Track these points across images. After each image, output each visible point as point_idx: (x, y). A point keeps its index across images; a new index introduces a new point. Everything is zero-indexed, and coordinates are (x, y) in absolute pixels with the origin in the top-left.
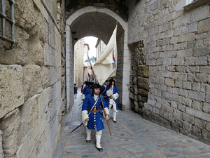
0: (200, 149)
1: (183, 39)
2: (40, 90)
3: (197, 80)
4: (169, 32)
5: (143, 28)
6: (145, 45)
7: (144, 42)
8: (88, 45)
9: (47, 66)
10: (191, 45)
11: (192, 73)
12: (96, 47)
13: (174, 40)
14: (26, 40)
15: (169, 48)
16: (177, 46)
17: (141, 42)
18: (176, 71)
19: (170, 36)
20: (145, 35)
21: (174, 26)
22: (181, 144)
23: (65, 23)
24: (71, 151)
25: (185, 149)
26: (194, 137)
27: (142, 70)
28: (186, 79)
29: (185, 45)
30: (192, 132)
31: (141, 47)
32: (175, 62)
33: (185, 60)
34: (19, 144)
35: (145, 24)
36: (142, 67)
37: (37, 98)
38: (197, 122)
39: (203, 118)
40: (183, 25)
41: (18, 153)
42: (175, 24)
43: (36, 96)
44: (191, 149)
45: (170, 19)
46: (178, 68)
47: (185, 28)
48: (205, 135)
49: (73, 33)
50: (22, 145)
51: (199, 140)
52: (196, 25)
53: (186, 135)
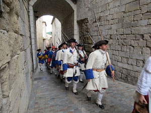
0: (127, 87)
1: (115, 17)
2: (19, 52)
3: (124, 44)
4: (106, 12)
5: (88, 9)
6: (89, 21)
7: (88, 19)
8: (45, 22)
9: (21, 35)
10: (121, 20)
11: (122, 39)
12: (52, 24)
13: (109, 18)
14: (8, 12)
15: (106, 23)
16: (111, 22)
17: (86, 19)
18: (111, 39)
19: (106, 15)
20: (90, 14)
21: (110, 8)
22: (115, 85)
23: (29, 4)
24: (42, 96)
25: (118, 88)
26: (123, 80)
27: (88, 39)
28: (117, 44)
29: (117, 21)
30: (121, 78)
32: (110, 32)
33: (116, 31)
34: (10, 89)
35: (89, 6)
36: (87, 37)
37: (17, 58)
38: (124, 71)
39: (129, 68)
40: (116, 7)
42: (110, 6)
43: (17, 56)
44: (121, 88)
45: (107, 3)
46: (112, 37)
47: (117, 9)
48: (129, 79)
49: (35, 12)
50: (12, 90)
51: (126, 82)
52: (124, 7)
53: (118, 80)
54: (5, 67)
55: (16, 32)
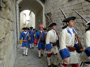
1: (67, 12)
2: (10, 32)
6: (52, 14)
7: (52, 13)
8: (25, 14)
9: (11, 21)
12: (29, 15)
14: (4, 8)
17: (50, 13)
20: (52, 10)
21: (64, 7)
23: (16, 3)
31: (50, 15)
34: (4, 55)
37: (9, 35)
41: (4, 59)
43: (9, 34)
50: (5, 55)
52: (73, 7)
54: (2, 41)
55: (9, 20)
